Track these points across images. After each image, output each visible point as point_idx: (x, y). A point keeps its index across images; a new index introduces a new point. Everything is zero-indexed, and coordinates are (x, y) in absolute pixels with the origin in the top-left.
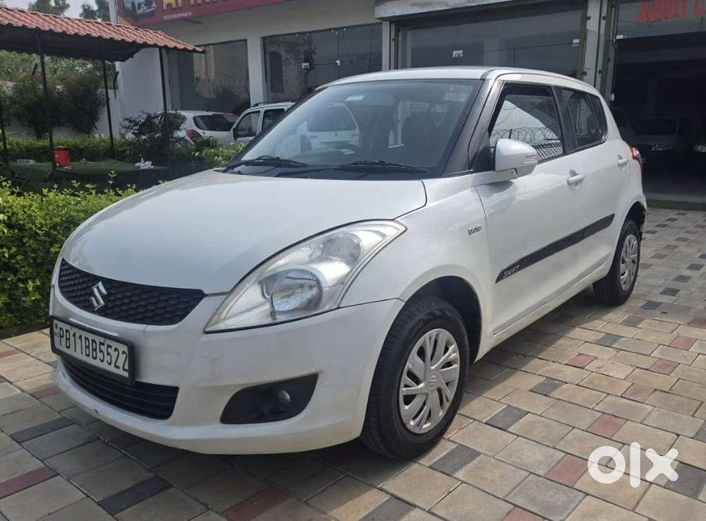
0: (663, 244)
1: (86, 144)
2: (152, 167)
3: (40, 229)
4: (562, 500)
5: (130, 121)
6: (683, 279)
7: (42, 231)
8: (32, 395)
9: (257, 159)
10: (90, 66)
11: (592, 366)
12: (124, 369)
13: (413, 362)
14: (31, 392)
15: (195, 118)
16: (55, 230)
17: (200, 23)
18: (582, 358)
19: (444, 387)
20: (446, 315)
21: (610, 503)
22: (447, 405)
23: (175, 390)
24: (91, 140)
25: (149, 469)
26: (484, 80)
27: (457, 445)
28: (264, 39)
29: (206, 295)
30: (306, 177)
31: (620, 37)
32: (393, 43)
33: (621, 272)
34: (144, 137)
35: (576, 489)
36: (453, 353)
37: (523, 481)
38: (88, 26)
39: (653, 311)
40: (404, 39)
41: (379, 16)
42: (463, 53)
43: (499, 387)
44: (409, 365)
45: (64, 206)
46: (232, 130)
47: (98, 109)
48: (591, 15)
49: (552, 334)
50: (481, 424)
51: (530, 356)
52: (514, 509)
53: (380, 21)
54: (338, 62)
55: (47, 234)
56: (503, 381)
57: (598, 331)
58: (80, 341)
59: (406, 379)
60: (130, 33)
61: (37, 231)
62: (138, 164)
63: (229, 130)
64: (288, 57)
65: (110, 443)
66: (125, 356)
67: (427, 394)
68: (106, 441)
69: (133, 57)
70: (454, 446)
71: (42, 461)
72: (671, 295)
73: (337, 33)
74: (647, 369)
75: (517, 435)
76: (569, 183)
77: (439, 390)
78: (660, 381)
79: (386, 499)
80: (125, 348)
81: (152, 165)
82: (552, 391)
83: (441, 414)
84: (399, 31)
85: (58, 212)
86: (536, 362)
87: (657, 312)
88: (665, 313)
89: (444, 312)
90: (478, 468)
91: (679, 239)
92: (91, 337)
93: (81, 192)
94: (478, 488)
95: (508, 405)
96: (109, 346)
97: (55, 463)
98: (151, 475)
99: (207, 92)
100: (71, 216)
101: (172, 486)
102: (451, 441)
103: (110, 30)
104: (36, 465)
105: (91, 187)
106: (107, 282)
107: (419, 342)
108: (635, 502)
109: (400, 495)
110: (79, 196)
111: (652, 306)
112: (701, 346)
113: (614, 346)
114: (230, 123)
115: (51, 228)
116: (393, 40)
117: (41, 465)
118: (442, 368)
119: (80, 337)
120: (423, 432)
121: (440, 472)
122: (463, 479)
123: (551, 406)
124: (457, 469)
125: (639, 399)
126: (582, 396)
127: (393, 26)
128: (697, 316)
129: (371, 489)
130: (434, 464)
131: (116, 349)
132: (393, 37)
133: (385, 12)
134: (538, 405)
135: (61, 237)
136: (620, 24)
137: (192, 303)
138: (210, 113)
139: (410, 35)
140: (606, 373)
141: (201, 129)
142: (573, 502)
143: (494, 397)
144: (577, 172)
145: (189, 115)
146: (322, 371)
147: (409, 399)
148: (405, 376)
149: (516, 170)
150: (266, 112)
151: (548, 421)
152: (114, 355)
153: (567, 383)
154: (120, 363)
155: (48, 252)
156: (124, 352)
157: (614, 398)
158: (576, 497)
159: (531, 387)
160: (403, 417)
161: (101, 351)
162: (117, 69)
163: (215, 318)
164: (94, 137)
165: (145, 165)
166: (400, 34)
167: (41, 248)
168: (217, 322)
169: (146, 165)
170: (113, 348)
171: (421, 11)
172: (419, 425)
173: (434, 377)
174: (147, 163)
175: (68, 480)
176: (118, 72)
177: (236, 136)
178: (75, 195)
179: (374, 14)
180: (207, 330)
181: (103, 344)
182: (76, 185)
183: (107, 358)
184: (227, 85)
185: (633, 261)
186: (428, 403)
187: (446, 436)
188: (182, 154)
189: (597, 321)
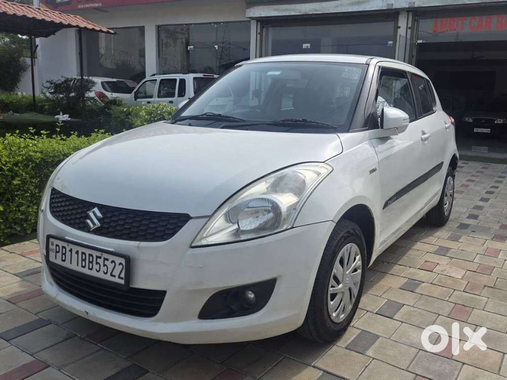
0: (460, 184)
1: (11, 100)
2: (69, 119)
3: (4, 165)
4: (448, 368)
5: (52, 84)
6: (480, 208)
7: (7, 167)
8: (7, 301)
9: (201, 115)
10: (7, 39)
11: (438, 269)
12: (119, 277)
13: (337, 269)
14: (6, 299)
15: (102, 83)
16: (16, 166)
17: (107, 12)
18: (427, 264)
19: (353, 287)
20: (356, 233)
21: (481, 369)
22: (354, 300)
23: (163, 293)
24: (14, 96)
25: (126, 359)
26: (369, 65)
27: (360, 331)
28: (158, 27)
29: (192, 218)
30: (247, 130)
31: (420, 41)
32: (258, 36)
33: (445, 203)
34: (61, 96)
35: (455, 360)
36: (358, 262)
37: (416, 356)
38: (12, 7)
39: (466, 230)
40: (267, 34)
41: (249, 16)
42: (311, 46)
43: (377, 286)
44: (334, 271)
45: (24, 147)
46: (133, 93)
47: (20, 73)
48: (401, 26)
49: (402, 247)
50: (373, 314)
51: (392, 263)
52: (416, 377)
53: (250, 19)
54: (216, 47)
55: (10, 170)
56: (378, 282)
57: (433, 244)
58: (76, 255)
59: (332, 282)
60: (56, 16)
61: (3, 167)
62: (57, 116)
63: (130, 93)
64: (169, 41)
65: (86, 339)
66: (121, 266)
67: (343, 293)
68: (83, 337)
69: (54, 34)
70: (359, 332)
71: (32, 355)
72: (474, 219)
73: (216, 26)
74: (475, 272)
75: (401, 322)
76: (422, 140)
77: (350, 290)
78: (485, 279)
79: (321, 374)
80: (123, 261)
81: (69, 117)
82: (416, 288)
83: (350, 307)
84: (263, 27)
85: (19, 152)
86: (396, 267)
87: (469, 230)
88: (474, 231)
89: (355, 231)
90: (381, 347)
91: (468, 180)
92: (88, 252)
93: (36, 137)
94: (386, 363)
95: (388, 300)
96: (106, 259)
97: (44, 356)
98: (128, 364)
99: (109, 64)
100: (30, 156)
101: (149, 372)
102: (355, 327)
103: (40, 13)
104: (28, 359)
105: (45, 133)
106: (101, 207)
107: (340, 253)
108: (498, 368)
109: (330, 371)
110: (35, 140)
111: (463, 226)
112: (505, 255)
113: (448, 255)
114: (130, 87)
115: (14, 165)
116: (259, 33)
117: (31, 359)
118: (353, 273)
119: (77, 252)
120: (340, 321)
121: (355, 351)
122: (373, 356)
123: (418, 299)
124: (367, 348)
125: (476, 293)
126: (437, 291)
127: (259, 23)
128: (496, 234)
129: (307, 367)
130: (348, 345)
131: (113, 262)
132: (259, 31)
133: (254, 14)
134: (408, 298)
135: (21, 172)
136: (419, 32)
137: (179, 224)
138: (115, 80)
139: (271, 31)
140: (448, 274)
141: (107, 91)
142: (456, 370)
143: (376, 294)
144: (426, 132)
145: (98, 80)
146: (280, 276)
147: (333, 296)
148: (332, 279)
149: (397, 128)
150: (162, 80)
151: (420, 311)
152: (111, 266)
153: (423, 282)
154: (116, 273)
155: (10, 184)
156: (120, 264)
157: (459, 293)
158: (456, 366)
159: (400, 286)
160: (329, 310)
161: (97, 263)
162: (37, 44)
163: (199, 236)
164: (17, 94)
165: (63, 117)
166: (264, 30)
167: (5, 180)
168: (201, 239)
169: (65, 118)
170: (110, 260)
171: (280, 14)
172: (338, 316)
173: (348, 279)
174: (65, 116)
175: (59, 370)
176: (38, 45)
177: (136, 97)
178: (32, 139)
179: (245, 14)
180: (193, 245)
181: (100, 258)
182: (32, 131)
183: (104, 269)
184: (125, 60)
185: (451, 195)
186: (344, 300)
187: (352, 324)
188: (92, 109)
189: (431, 237)
